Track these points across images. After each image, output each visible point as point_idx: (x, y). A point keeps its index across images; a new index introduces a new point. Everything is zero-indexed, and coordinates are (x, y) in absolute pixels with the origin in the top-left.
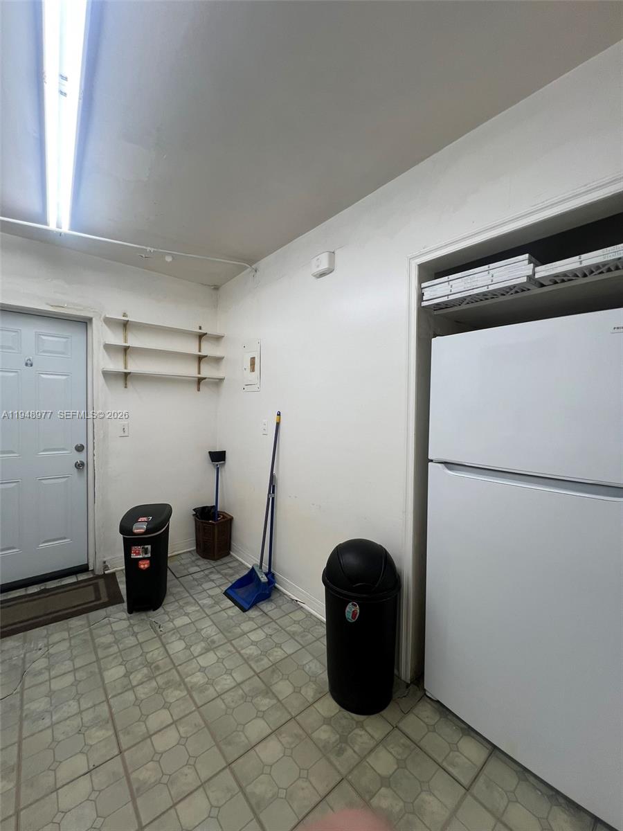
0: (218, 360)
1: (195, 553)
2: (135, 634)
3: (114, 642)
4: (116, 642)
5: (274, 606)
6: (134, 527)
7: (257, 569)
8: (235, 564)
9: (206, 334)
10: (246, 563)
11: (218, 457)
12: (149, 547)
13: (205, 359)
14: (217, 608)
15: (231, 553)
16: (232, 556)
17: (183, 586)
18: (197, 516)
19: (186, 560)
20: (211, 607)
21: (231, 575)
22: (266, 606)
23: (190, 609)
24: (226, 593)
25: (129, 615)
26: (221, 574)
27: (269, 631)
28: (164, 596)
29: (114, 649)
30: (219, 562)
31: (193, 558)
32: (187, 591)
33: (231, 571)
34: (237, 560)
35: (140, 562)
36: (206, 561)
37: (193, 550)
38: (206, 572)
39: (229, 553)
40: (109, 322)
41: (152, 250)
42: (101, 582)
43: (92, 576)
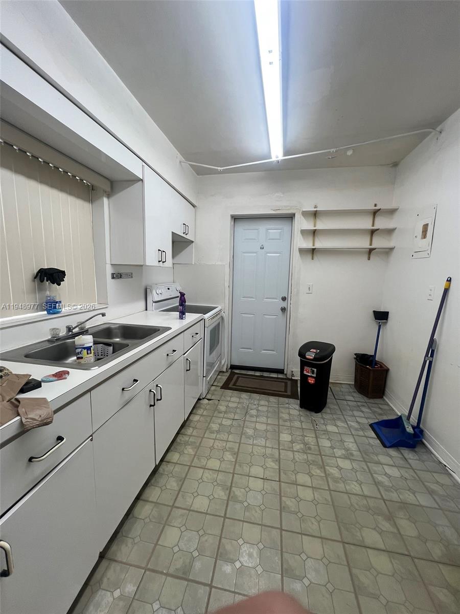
0: (390, 232)
1: (353, 387)
2: (301, 422)
3: (289, 420)
4: (290, 420)
5: (416, 457)
6: (307, 354)
7: (404, 419)
8: (386, 407)
9: (380, 209)
10: (396, 411)
11: (381, 317)
12: (315, 370)
13: (377, 231)
14: (361, 433)
15: (384, 397)
16: (384, 400)
17: (338, 405)
18: (357, 360)
19: (345, 389)
20: (356, 430)
21: (381, 414)
22: (407, 453)
23: (339, 423)
24: (371, 425)
25: (300, 409)
26: (371, 410)
27: (406, 475)
28: (324, 407)
29: (288, 424)
30: (372, 401)
31: (351, 390)
32: (341, 411)
33: (380, 411)
34: (388, 405)
35: (309, 378)
36: (360, 396)
37: (352, 385)
38: (359, 404)
39: (382, 397)
40: (305, 214)
41: (334, 150)
42: (289, 383)
43: (285, 377)
